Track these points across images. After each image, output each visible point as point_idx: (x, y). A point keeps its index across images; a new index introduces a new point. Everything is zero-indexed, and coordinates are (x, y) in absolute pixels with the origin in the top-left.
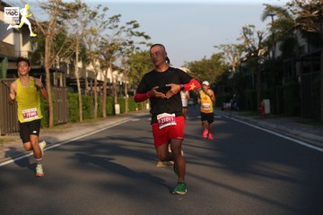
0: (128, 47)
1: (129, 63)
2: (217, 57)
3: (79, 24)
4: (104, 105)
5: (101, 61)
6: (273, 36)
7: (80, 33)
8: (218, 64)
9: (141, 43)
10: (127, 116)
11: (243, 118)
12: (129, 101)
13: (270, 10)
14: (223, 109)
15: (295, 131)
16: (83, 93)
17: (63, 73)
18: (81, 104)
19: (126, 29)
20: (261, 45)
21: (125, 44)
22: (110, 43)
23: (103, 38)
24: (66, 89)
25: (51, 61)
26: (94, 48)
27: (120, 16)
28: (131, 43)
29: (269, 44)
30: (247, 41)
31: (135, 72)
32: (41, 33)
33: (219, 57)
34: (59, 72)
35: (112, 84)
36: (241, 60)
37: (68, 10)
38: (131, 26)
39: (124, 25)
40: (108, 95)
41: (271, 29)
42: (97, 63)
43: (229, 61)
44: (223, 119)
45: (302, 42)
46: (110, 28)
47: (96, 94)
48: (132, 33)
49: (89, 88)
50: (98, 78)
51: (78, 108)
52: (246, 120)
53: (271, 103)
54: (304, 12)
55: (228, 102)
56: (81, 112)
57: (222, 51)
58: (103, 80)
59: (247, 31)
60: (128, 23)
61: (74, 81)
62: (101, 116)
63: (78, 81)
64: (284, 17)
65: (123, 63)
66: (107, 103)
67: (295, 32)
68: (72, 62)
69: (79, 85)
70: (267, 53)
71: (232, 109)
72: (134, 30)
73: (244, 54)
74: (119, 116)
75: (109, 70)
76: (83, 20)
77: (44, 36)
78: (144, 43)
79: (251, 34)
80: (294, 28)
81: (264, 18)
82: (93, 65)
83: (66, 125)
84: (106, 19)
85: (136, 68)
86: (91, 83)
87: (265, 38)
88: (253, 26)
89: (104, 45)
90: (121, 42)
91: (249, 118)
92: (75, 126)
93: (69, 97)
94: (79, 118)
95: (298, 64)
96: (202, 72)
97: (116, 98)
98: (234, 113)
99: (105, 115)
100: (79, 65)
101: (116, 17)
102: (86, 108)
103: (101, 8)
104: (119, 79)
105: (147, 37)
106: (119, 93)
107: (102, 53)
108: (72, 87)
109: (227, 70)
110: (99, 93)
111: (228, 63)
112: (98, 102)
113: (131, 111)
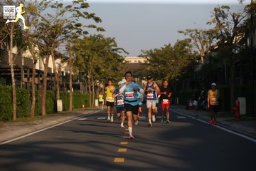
0: (74, 31)
1: (75, 49)
2: (182, 45)
4: (44, 100)
5: (40, 47)
6: (251, 20)
8: (183, 53)
9: (90, 26)
10: (70, 114)
12: (74, 96)
14: (188, 108)
16: (18, 86)
18: (15, 99)
19: (72, 8)
20: (237, 30)
21: (71, 27)
22: (52, 24)
23: (43, 19)
26: (32, 30)
28: (79, 25)
29: (247, 29)
30: (220, 25)
31: (81, 60)
33: (185, 45)
35: (54, 75)
36: (212, 49)
39: (71, 3)
40: (47, 89)
41: (250, 12)
42: (36, 49)
43: (197, 50)
46: (53, 7)
47: (34, 87)
49: (25, 80)
50: (37, 67)
51: (12, 103)
53: (246, 100)
56: (15, 108)
57: (188, 37)
58: (43, 69)
59: (219, 13)
61: (7, 70)
62: (38, 114)
63: (12, 70)
65: (68, 49)
69: (13, 75)
70: (244, 41)
72: (82, 11)
73: (215, 41)
74: (62, 114)
75: (51, 58)
78: (94, 27)
79: (224, 17)
82: (31, 51)
85: (84, 56)
86: (28, 73)
87: (242, 22)
88: (227, 7)
89: (44, 27)
90: (65, 25)
91: (221, 120)
92: (7, 126)
94: (12, 116)
96: (164, 63)
97: (58, 92)
99: (44, 113)
100: (14, 50)
102: (21, 104)
104: (62, 70)
105: (97, 20)
106: (61, 86)
107: (42, 37)
108: (4, 76)
109: (194, 60)
110: (38, 85)
111: (196, 53)
112: (36, 96)
113: (76, 107)
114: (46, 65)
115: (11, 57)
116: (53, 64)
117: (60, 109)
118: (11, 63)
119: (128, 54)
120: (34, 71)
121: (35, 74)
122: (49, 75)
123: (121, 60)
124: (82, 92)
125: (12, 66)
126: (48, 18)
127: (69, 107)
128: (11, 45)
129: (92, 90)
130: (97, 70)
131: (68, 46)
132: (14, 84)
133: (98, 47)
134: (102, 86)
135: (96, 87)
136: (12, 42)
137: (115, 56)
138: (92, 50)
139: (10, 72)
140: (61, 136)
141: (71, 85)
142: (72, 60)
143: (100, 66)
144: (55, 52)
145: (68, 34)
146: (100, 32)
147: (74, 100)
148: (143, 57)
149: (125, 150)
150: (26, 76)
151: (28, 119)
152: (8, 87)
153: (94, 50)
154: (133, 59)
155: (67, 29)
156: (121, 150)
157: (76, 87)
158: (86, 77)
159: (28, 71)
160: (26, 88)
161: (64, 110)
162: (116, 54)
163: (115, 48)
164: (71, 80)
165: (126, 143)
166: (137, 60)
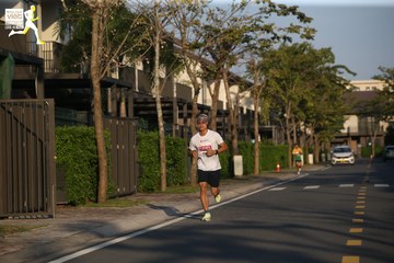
114: (215, 97)
115: (157, 82)
116: (226, 94)
117: (239, 171)
118: (156, 93)
119: (355, 74)
120: (195, 107)
121: (196, 111)
122: (219, 113)
123: (343, 85)
124: (275, 142)
125: (158, 99)
126: (219, 16)
127: (253, 168)
128: (157, 62)
129: (292, 138)
130: (302, 103)
131: (252, 63)
132: (162, 129)
133: (302, 64)
134: (309, 131)
135: (300, 133)
136: (157, 58)
137: (333, 79)
138: (292, 69)
139: (155, 109)
141: (257, 131)
142: (259, 87)
143: (306, 97)
144: (229, 74)
145: (252, 42)
146: (305, 41)
147: (261, 156)
148: (382, 80)
149: (358, 243)
150: (181, 116)
151: (187, 188)
152: (152, 134)
153: (296, 70)
154: (364, 84)
155: (250, 34)
156: (351, 243)
157: (266, 134)
158: (282, 117)
159: (185, 107)
160: (182, 136)
161: (245, 173)
162: (335, 77)
163: (332, 65)
164: (256, 122)
165: (360, 230)
166: (371, 86)
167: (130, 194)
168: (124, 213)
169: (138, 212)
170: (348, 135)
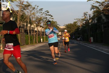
1: (46, 25)
2: (75, 23)
3: (29, 11)
4: (37, 39)
5: (36, 24)
6: (94, 16)
7: (29, 14)
8: (75, 25)
9: (50, 18)
10: (44, 43)
11: (84, 43)
12: (45, 37)
13: (93, 7)
14: (77, 40)
15: (101, 48)
16: (30, 35)
17: (24, 28)
18: (29, 39)
20: (90, 19)
22: (39, 18)
24: (25, 33)
25: (20, 24)
26: (34, 19)
27: (43, 9)
28: (46, 18)
29: (93, 18)
30: (85, 17)
32: (16, 14)
33: (76, 23)
34: (22, 27)
35: (40, 32)
36: (83, 24)
37: (25, 7)
38: (46, 12)
39: (44, 12)
40: (38, 36)
41: (93, 14)
42: (35, 25)
43: (79, 24)
44: (77, 44)
45: (104, 18)
48: (47, 15)
49: (32, 33)
50: (35, 30)
52: (85, 44)
53: (93, 38)
54: (104, 8)
55: (79, 38)
56: (29, 41)
57: (77, 21)
58: (37, 30)
59: (85, 14)
60: (45, 11)
64: (98, 9)
65: (44, 25)
66: (38, 38)
67: (101, 14)
68: (27, 24)
69: (29, 32)
70: (92, 22)
71: (80, 40)
72: (47, 14)
73: (84, 22)
74: (42, 43)
75: (39, 27)
76: (30, 10)
77: (17, 16)
78: (51, 18)
79: (86, 15)
80: (101, 13)
81: (91, 10)
82: (33, 25)
83: (24, 46)
84: (38, 10)
86: (33, 31)
87: (91, 16)
88: (87, 12)
89: (37, 18)
90: (43, 18)
91: (86, 43)
92: (27, 46)
93: (25, 36)
95: (102, 25)
96: (70, 28)
98: (81, 42)
99: (37, 42)
100: (29, 25)
101: (42, 9)
102: (31, 40)
103: (36, 6)
104: (42, 30)
106: (42, 35)
107: (36, 21)
108: (26, 32)
109: (78, 27)
110: (35, 35)
111: (79, 25)
112: (35, 38)
113: (46, 41)
114: (38, 29)
115: (28, 27)
116: (40, 29)
117: (42, 41)
118: (28, 28)
119: (60, 26)
121: (35, 31)
122: (38, 32)
123: (58, 27)
125: (28, 30)
126: (38, 16)
127: (44, 41)
136: (28, 23)
140: (42, 48)
142: (45, 28)
144: (40, 25)
145: (44, 20)
146: (52, 20)
148: (65, 26)
151: (33, 44)
154: (62, 27)
160: (32, 36)
161: (43, 41)
167: (24, 45)
168: (23, 48)
169: (25, 48)
170: (59, 35)
